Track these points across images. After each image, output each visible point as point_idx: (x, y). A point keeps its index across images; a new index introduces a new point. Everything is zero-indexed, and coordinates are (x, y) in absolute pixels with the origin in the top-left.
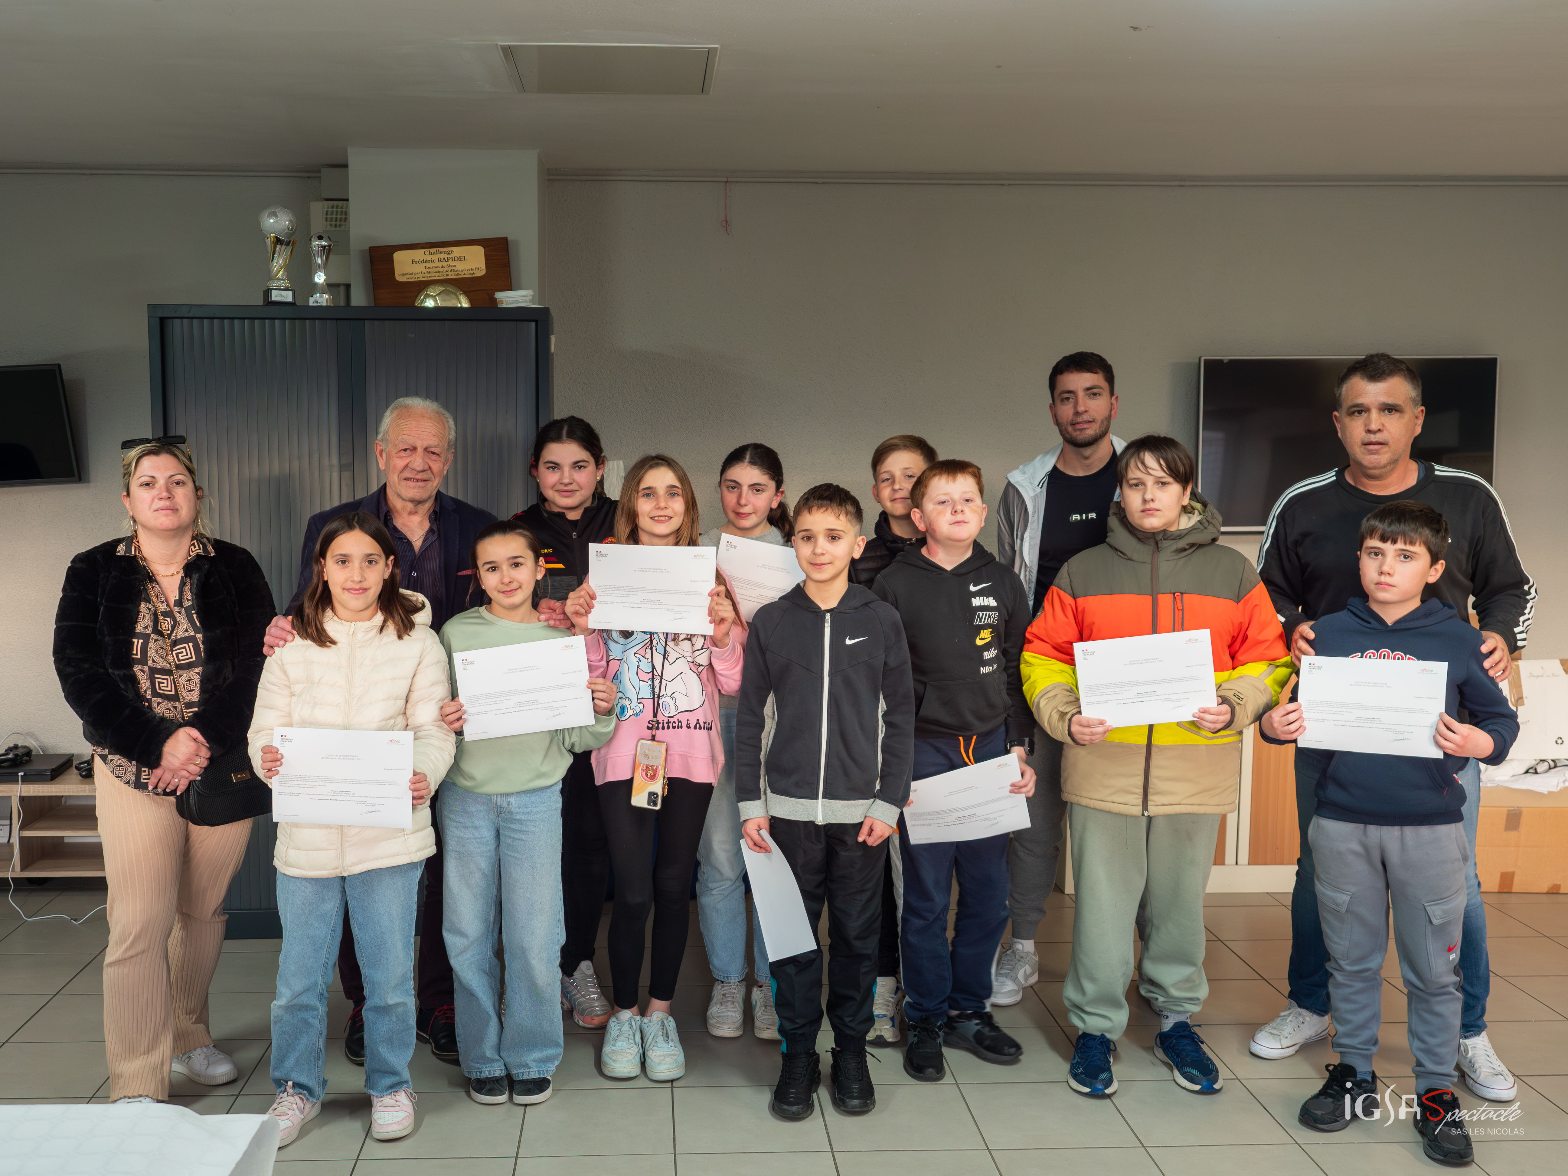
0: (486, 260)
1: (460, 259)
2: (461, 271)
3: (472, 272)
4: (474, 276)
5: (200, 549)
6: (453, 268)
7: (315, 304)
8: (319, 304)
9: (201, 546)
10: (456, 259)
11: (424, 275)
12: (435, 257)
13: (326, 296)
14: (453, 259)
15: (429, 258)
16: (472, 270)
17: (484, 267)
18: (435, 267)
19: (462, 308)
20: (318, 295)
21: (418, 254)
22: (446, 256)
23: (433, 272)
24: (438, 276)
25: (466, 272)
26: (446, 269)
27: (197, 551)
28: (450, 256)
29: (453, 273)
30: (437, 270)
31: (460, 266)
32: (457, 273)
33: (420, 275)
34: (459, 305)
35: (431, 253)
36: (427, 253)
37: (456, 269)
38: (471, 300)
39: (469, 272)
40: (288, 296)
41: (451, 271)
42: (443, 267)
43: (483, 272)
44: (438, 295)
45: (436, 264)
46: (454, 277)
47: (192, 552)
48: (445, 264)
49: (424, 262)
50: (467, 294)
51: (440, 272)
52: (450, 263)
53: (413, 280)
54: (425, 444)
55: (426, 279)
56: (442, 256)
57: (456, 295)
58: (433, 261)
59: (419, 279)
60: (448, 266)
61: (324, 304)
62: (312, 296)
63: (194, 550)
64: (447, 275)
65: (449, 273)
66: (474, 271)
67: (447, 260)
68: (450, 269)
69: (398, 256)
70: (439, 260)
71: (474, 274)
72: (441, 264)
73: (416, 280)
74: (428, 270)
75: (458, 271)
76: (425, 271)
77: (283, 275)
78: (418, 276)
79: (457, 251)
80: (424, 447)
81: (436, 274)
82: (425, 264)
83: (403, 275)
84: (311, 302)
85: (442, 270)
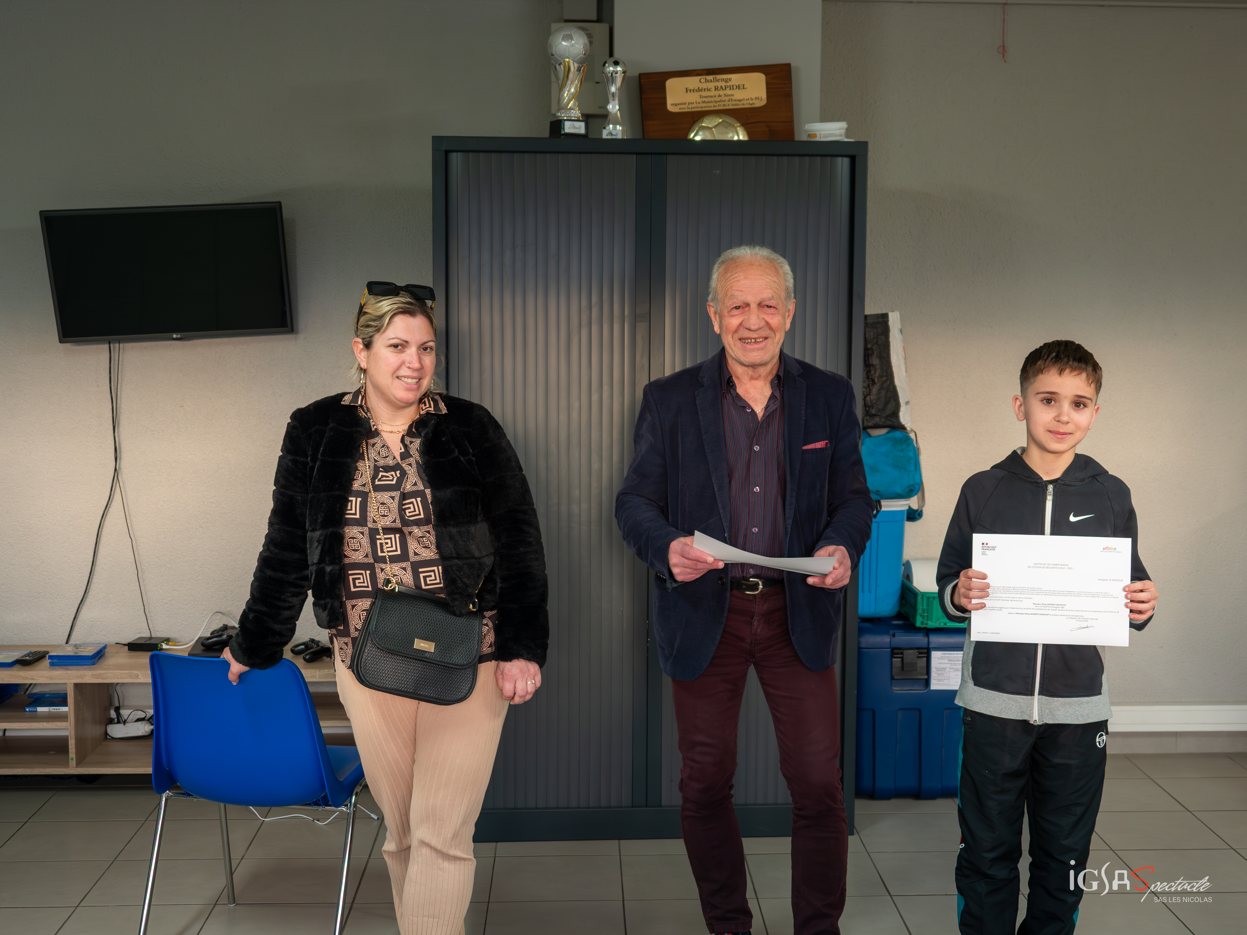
0: (767, 88)
1: (738, 87)
2: (740, 101)
3: (751, 102)
4: (753, 106)
5: (430, 407)
6: (730, 98)
7: (609, 137)
8: (614, 137)
9: (432, 403)
10: (735, 87)
11: (699, 105)
12: (711, 85)
13: (619, 128)
14: (731, 88)
15: (705, 85)
16: (752, 99)
17: (764, 95)
18: (711, 97)
19: (739, 141)
20: (611, 126)
21: (693, 82)
22: (723, 84)
23: (709, 102)
24: (714, 106)
25: (745, 102)
26: (723, 98)
27: (427, 409)
28: (728, 84)
29: (730, 103)
30: (713, 99)
31: (738, 95)
32: (734, 103)
33: (694, 105)
34: (736, 138)
35: (707, 81)
36: (703, 80)
37: (734, 98)
38: (749, 133)
39: (748, 102)
40: (580, 128)
41: (729, 101)
42: (720, 96)
43: (764, 102)
44: (715, 127)
45: (713, 93)
46: (731, 107)
47: (423, 410)
48: (722, 93)
49: (699, 90)
50: (746, 125)
51: (716, 102)
52: (728, 92)
53: (687, 110)
54: (758, 299)
55: (700, 109)
56: (719, 84)
57: (735, 128)
58: (709, 90)
59: (693, 110)
60: (725, 95)
61: (620, 136)
62: (604, 128)
63: (424, 408)
64: (724, 105)
65: (727, 103)
66: (754, 101)
67: (724, 88)
68: (727, 98)
69: (671, 83)
70: (716, 89)
71: (753, 104)
72: (717, 93)
73: (690, 110)
74: (703, 99)
75: (735, 100)
76: (700, 100)
77: (574, 104)
78: (690, 106)
79: (735, 78)
80: (758, 302)
81: (712, 104)
82: (700, 93)
83: (676, 105)
84: (605, 135)
85: (718, 99)
